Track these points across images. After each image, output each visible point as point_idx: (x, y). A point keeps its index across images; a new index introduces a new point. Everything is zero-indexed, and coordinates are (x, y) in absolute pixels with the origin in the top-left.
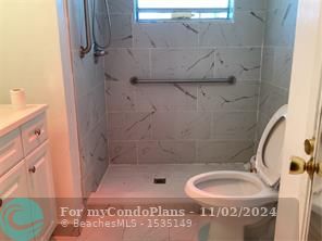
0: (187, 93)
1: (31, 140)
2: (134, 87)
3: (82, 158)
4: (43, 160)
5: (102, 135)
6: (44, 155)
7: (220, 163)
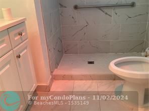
0: (106, 14)
1: (16, 39)
2: (76, 11)
3: (49, 50)
4: (26, 50)
5: (59, 38)
6: (26, 48)
7: (123, 53)
